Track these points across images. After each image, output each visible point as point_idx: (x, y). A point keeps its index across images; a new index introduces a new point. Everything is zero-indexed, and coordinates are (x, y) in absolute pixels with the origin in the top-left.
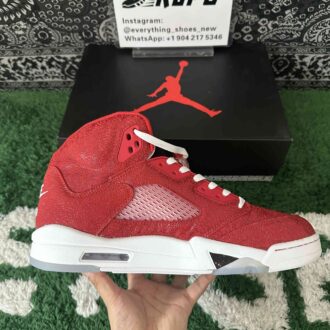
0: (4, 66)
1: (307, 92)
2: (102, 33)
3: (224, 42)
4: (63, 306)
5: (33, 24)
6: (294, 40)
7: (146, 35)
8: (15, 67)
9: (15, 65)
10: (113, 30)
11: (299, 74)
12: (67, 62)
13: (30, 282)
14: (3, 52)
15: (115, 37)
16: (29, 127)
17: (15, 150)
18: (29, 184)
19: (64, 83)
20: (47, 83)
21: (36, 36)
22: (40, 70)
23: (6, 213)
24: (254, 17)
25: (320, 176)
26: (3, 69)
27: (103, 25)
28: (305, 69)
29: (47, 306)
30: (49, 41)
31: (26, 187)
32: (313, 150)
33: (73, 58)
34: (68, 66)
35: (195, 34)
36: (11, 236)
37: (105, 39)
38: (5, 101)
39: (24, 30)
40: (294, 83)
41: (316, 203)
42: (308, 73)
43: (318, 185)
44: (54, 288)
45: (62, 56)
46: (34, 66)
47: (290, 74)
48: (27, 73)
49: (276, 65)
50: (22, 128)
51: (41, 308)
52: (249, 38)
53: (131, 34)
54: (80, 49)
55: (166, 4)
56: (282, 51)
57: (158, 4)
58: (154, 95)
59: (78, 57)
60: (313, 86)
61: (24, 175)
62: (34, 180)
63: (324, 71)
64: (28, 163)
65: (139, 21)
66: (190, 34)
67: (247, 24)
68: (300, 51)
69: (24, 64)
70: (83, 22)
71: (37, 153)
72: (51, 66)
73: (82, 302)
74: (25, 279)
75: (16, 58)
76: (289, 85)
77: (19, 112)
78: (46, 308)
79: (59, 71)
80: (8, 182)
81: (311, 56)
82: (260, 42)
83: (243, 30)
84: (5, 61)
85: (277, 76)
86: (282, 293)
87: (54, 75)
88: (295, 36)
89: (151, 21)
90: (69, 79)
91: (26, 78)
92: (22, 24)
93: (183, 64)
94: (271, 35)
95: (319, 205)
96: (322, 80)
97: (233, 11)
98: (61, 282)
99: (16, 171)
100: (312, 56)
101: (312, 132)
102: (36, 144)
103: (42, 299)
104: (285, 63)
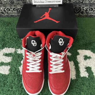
0: (1, 10)
1: (85, 18)
3: (61, 3)
4: (17, 72)
6: (81, 3)
7: (40, 1)
8: (4, 11)
9: (4, 10)
11: (82, 13)
13: (9, 66)
14: (1, 6)
15: (31, 2)
16: (8, 27)
17: (4, 33)
18: (8, 42)
20: (13, 15)
21: (10, 1)
22: (11, 12)
23: (2, 49)
25: (87, 40)
26: (1, 11)
28: (84, 11)
32: (85, 34)
33: (20, 8)
34: (19, 10)
36: (4, 55)
37: (29, 2)
38: (2, 20)
40: (81, 15)
43: (86, 43)
44: (15, 68)
45: (17, 7)
46: (10, 10)
47: (80, 13)
48: (8, 12)
49: (76, 10)
50: (6, 27)
51: (11, 72)
52: (68, 2)
53: (36, 1)
54: (22, 5)
56: (78, 6)
58: (42, 17)
60: (86, 16)
61: (7, 40)
62: (10, 41)
63: (89, 12)
64: (8, 37)
68: (83, 6)
69: (7, 10)
71: (10, 34)
72: (14, 10)
74: (7, 65)
75: (5, 8)
76: (79, 16)
77: (5, 23)
78: (13, 72)
79: (16, 12)
80: (3, 41)
81: (86, 7)
82: (71, 3)
84: (1, 9)
85: (76, 13)
86: (74, 69)
88: (81, 2)
90: (19, 14)
91: (7, 14)
93: (50, 9)
94: (74, 1)
95: (86, 48)
96: (89, 14)
98: (17, 66)
99: (5, 38)
101: (85, 29)
102: (10, 32)
103: (12, 70)
104: (78, 9)
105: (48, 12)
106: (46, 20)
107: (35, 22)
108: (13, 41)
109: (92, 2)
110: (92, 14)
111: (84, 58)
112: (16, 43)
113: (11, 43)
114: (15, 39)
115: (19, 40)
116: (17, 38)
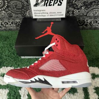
1: (89, 31)
2: (28, 14)
3: (64, 16)
4: (17, 97)
5: (7, 12)
6: (85, 16)
7: (41, 15)
8: (2, 24)
10: (31, 13)
11: (86, 25)
12: (17, 23)
13: (7, 89)
15: (31, 15)
16: (6, 42)
17: (2, 49)
18: (6, 60)
19: (17, 29)
20: (11, 29)
21: (8, 15)
22: (9, 25)
24: (73, 9)
25: (93, 56)
27: (28, 12)
28: (88, 24)
29: (12, 97)
30: (12, 16)
31: (5, 61)
32: (91, 48)
33: (19, 22)
34: (18, 24)
35: (55, 14)
36: (1, 76)
37: (29, 16)
39: (4, 13)
40: (85, 28)
41: (92, 64)
42: (89, 25)
43: (92, 58)
44: (14, 91)
45: (16, 21)
46: (7, 24)
47: (84, 25)
48: (5, 26)
49: (80, 23)
50: (4, 42)
51: (10, 97)
52: (71, 15)
53: (36, 14)
54: (21, 19)
55: (47, 6)
56: (81, 19)
57: (44, 5)
58: (43, 33)
59: (21, 21)
60: (91, 29)
61: (5, 57)
62: (8, 58)
63: (94, 24)
64: (6, 53)
65: (39, 11)
66: (54, 14)
67: (71, 11)
68: (86, 19)
69: (4, 23)
70: (22, 11)
71: (8, 50)
72: (12, 24)
73: (23, 95)
74: (5, 89)
75: (2, 22)
76: (83, 29)
77: (3, 38)
79: (15, 25)
82: (75, 16)
83: (70, 13)
85: (80, 26)
86: (82, 91)
87: (13, 27)
88: (85, 14)
89: (42, 11)
90: (18, 28)
91: (5, 27)
92: (4, 12)
93: (52, 23)
94: (78, 14)
96: (93, 27)
97: (66, 7)
98: (16, 89)
99: (2, 56)
100: (90, 20)
101: (90, 42)
102: (8, 47)
103: (11, 95)
104: (82, 22)
105: (50, 27)
106: (49, 35)
107: (36, 38)
108: (12, 59)
109: (97, 15)
110: (96, 27)
111: (92, 77)
112: (14, 61)
113: (9, 60)
114: (14, 56)
115: (18, 57)
116: (16, 54)
